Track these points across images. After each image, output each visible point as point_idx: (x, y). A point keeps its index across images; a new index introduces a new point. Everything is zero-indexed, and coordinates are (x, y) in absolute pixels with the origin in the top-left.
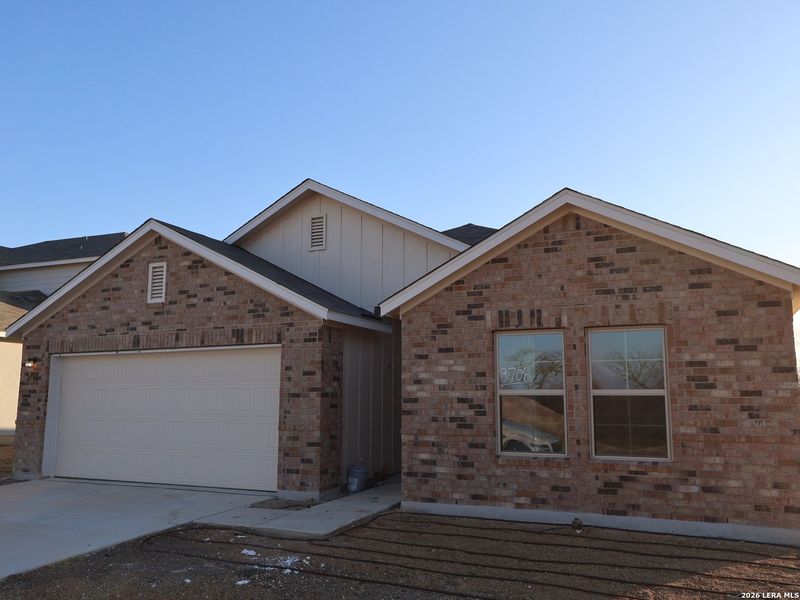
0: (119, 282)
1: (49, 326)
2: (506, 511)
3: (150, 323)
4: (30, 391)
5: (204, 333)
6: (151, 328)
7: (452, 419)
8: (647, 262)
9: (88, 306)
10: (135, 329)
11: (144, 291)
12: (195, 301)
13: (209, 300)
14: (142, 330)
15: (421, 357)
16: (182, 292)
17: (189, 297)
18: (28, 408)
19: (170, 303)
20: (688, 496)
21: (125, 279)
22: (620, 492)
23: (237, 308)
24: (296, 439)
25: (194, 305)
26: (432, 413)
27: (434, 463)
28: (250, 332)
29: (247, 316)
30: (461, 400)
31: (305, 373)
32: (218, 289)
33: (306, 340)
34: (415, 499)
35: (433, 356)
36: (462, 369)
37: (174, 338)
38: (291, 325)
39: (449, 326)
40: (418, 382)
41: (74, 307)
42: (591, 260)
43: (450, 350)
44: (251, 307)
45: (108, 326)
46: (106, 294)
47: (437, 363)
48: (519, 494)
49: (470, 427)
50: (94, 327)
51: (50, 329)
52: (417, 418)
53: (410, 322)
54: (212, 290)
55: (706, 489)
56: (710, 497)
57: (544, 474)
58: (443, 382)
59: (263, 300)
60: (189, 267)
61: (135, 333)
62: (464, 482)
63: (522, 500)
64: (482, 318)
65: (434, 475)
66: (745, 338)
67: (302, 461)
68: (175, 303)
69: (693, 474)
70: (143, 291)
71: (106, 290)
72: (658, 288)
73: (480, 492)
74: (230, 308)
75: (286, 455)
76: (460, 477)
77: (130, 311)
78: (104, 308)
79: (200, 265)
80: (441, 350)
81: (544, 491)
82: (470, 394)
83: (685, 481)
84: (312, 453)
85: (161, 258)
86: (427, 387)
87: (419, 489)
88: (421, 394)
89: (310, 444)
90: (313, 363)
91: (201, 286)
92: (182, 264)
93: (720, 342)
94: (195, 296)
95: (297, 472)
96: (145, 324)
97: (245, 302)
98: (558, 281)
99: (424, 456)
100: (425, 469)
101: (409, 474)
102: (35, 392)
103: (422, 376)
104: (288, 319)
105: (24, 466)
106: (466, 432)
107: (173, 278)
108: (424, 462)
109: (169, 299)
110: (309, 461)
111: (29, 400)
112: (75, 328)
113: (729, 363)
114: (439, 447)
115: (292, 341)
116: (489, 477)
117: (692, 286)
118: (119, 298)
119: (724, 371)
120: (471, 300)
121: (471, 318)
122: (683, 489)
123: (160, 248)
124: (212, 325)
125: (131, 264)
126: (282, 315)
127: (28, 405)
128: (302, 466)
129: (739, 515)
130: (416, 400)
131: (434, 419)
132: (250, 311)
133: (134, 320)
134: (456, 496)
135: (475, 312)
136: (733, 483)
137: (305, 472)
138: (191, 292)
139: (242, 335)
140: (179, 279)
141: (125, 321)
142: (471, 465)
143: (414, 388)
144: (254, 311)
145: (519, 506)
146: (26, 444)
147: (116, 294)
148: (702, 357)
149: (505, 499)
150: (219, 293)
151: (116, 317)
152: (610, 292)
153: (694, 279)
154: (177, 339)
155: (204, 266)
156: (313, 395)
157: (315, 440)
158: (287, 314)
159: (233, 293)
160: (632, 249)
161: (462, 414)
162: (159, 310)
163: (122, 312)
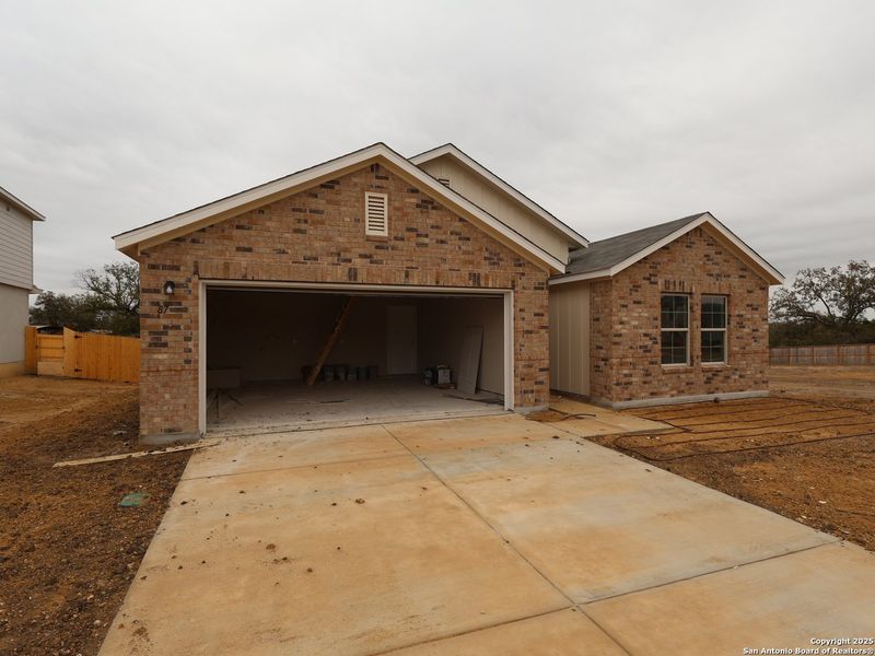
0: (319, 203)
1: (194, 241)
2: (666, 400)
3: (371, 256)
4: (165, 327)
5: (438, 273)
6: (371, 262)
7: (641, 347)
8: (725, 261)
9: (268, 224)
10: (350, 261)
11: (359, 220)
12: (426, 240)
13: (442, 242)
14: (358, 262)
15: (624, 306)
16: (409, 230)
17: (418, 235)
18: (163, 349)
19: (396, 238)
20: (735, 380)
21: (329, 202)
22: (713, 382)
23: (473, 254)
24: (530, 366)
25: (426, 245)
26: (630, 343)
27: (631, 376)
28: (487, 277)
29: (483, 262)
30: (645, 335)
31: (536, 315)
32: (452, 233)
33: (536, 288)
34: (620, 400)
35: (631, 306)
36: (646, 315)
37: (403, 275)
38: (523, 274)
39: (639, 286)
40: (622, 323)
41: (244, 222)
42: (706, 256)
43: (639, 303)
44: (487, 255)
45: (308, 253)
46: (301, 215)
47: (633, 311)
48: (672, 389)
49: (650, 351)
50: (284, 252)
51: (196, 246)
52: (621, 347)
53: (617, 281)
54: (445, 233)
55: (741, 376)
56: (742, 380)
57: (683, 376)
58: (636, 323)
59: (498, 251)
60: (418, 206)
61: (349, 265)
62: (647, 386)
63: (675, 392)
64: (656, 283)
65: (630, 383)
66: (755, 303)
67: (536, 383)
68: (402, 239)
69: (736, 370)
70: (357, 220)
71: (300, 210)
72: (729, 276)
73: (655, 390)
74: (465, 253)
75: (523, 379)
76: (645, 383)
77: (340, 239)
78: (297, 231)
79: (430, 206)
80: (635, 302)
81: (683, 386)
82: (650, 331)
83: (734, 374)
84: (543, 377)
85: (379, 188)
86: (627, 326)
87: (623, 392)
88: (624, 331)
89: (541, 370)
90: (542, 307)
91: (432, 227)
92: (407, 200)
93: (748, 305)
94: (427, 236)
95: (532, 392)
96: (363, 256)
97: (480, 250)
98: (692, 266)
99: (626, 372)
100: (626, 380)
101: (617, 384)
102: (177, 327)
103: (625, 319)
104: (520, 270)
105: (167, 426)
106: (648, 354)
107: (398, 213)
108: (626, 375)
109: (394, 234)
110: (541, 383)
111: (164, 339)
112: (250, 250)
113: (749, 316)
114: (634, 365)
115: (524, 288)
116: (659, 381)
117: (741, 277)
118: (322, 223)
119: (749, 319)
120: (651, 271)
121: (651, 283)
122: (733, 377)
123: (377, 177)
124: (447, 267)
125: (337, 187)
126: (515, 265)
127: (165, 345)
128: (535, 387)
129: (750, 387)
130: (621, 335)
131: (631, 348)
132: (486, 258)
133: (346, 250)
134: (643, 395)
135: (653, 279)
136: (749, 372)
137: (538, 391)
138: (421, 231)
139: (479, 278)
140: (405, 215)
141: (333, 250)
142: (650, 375)
143: (620, 326)
144: (490, 259)
145: (672, 396)
146: (167, 396)
147: (317, 217)
148: (742, 313)
149: (666, 393)
150: (453, 237)
151: (317, 244)
152: (712, 275)
153: (741, 273)
154: (407, 276)
155: (434, 208)
156: (543, 331)
157: (546, 366)
158: (520, 265)
159: (468, 239)
160: (720, 253)
161: (646, 343)
162: (380, 244)
163: (328, 239)
